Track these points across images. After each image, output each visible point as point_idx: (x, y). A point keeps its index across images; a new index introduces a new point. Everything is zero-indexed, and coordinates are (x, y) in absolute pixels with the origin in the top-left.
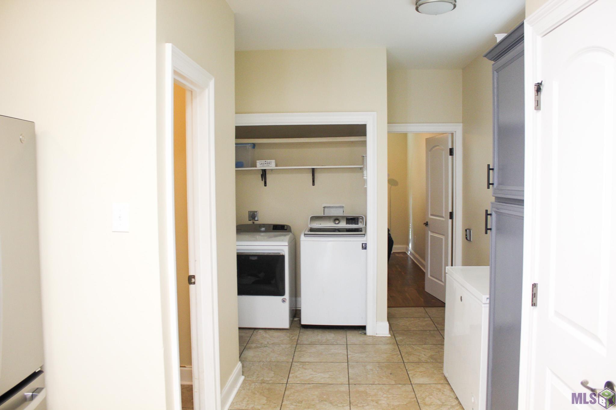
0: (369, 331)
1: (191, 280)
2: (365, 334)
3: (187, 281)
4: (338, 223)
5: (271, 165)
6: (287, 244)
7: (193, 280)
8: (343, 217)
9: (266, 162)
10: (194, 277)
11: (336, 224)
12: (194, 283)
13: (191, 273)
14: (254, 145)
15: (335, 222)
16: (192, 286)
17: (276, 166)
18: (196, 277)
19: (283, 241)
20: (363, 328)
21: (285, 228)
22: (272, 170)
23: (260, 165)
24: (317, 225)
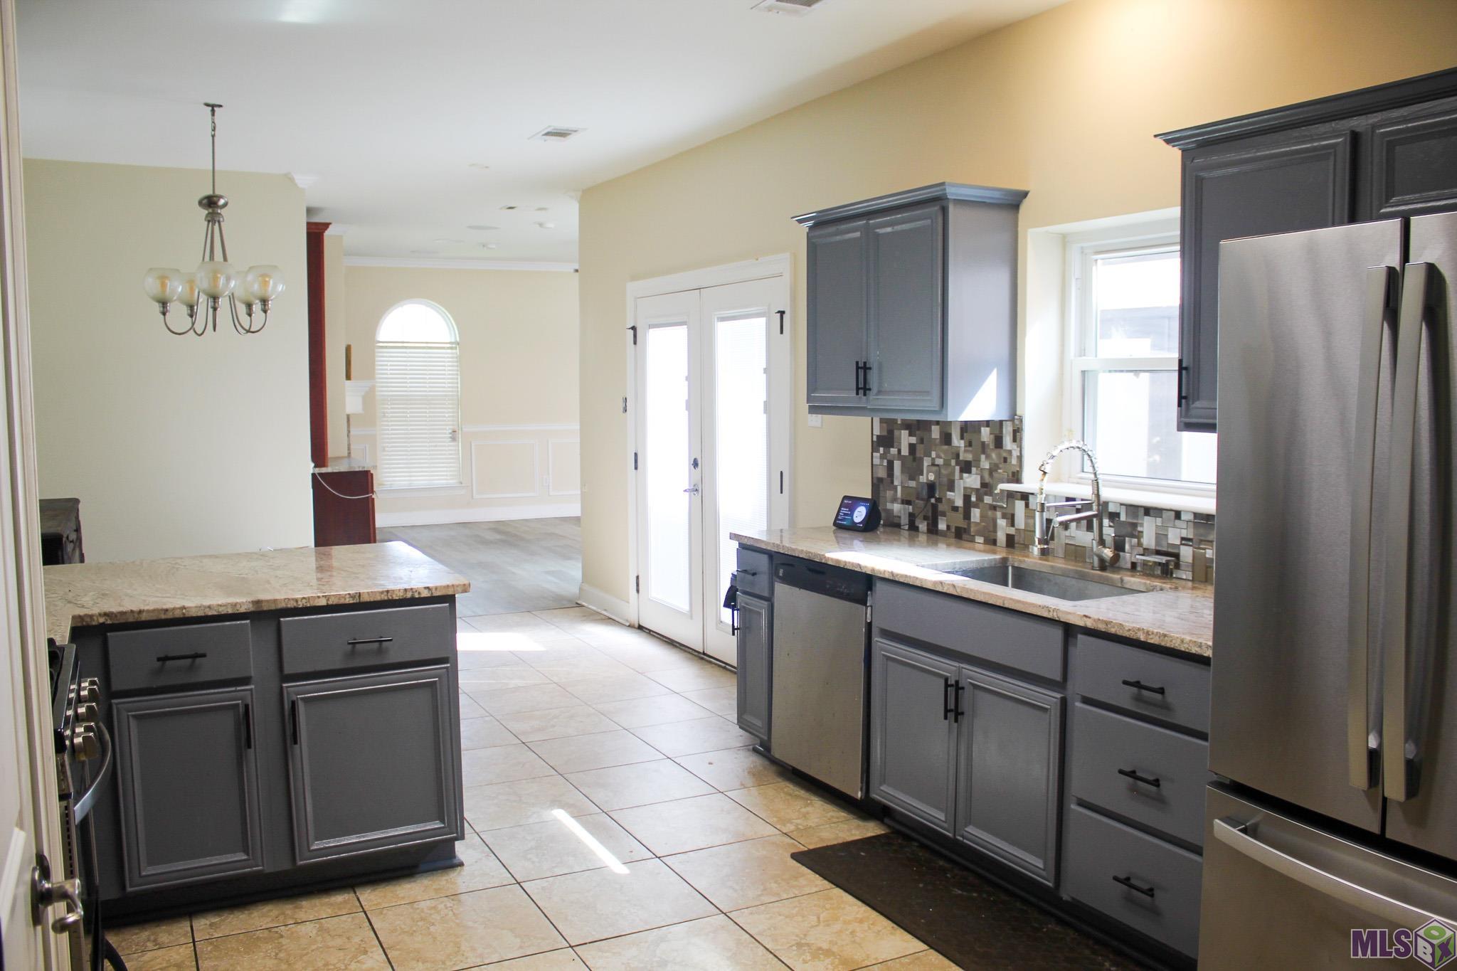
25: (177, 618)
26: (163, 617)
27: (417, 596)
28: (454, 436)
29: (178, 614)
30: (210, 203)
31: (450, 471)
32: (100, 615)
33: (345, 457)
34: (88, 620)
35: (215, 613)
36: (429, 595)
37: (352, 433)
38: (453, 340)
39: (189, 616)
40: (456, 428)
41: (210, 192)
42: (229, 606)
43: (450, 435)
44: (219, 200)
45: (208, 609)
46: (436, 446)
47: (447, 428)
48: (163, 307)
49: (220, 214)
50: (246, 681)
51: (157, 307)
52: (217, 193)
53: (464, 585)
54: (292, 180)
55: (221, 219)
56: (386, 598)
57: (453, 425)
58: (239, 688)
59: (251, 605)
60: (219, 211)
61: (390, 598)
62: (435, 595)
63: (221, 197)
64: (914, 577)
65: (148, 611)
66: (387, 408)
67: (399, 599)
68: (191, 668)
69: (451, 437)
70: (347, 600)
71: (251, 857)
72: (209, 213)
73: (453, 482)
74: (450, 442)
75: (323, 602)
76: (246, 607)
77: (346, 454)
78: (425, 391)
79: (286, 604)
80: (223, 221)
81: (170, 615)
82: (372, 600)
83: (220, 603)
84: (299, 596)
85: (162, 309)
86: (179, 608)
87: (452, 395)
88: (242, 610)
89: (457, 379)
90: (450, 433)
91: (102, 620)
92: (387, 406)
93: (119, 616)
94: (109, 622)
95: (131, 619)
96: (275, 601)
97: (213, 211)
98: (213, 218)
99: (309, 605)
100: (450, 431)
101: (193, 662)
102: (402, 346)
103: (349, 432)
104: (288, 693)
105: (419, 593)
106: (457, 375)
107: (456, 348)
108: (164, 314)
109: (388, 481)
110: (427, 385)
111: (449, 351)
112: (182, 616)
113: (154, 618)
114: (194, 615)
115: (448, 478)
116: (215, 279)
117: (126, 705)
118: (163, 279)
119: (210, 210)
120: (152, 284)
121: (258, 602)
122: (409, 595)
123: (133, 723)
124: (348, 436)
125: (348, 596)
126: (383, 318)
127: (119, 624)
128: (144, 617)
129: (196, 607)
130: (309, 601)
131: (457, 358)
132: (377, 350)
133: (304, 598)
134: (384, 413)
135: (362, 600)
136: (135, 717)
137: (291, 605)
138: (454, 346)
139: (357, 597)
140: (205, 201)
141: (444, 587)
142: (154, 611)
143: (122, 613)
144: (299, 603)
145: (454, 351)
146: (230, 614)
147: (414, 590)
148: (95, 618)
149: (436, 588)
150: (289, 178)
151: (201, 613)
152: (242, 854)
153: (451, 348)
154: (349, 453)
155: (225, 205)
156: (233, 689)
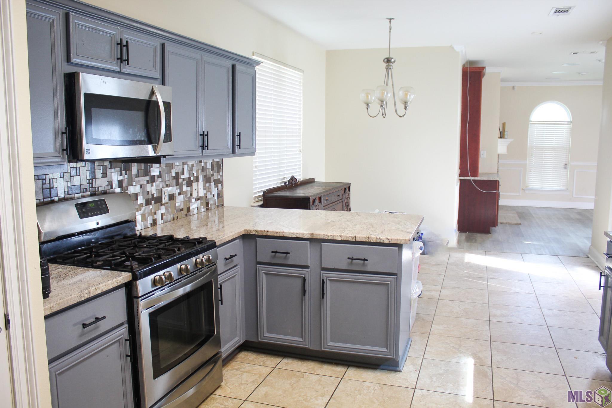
25: (281, 236)
26: (276, 235)
27: (382, 242)
28: (566, 165)
29: (281, 235)
30: (388, 60)
31: (562, 183)
32: (254, 231)
33: (496, 173)
34: (250, 232)
35: (295, 237)
36: (388, 242)
37: (500, 162)
38: (569, 121)
39: (285, 236)
40: (567, 163)
41: (388, 56)
42: (301, 234)
43: (564, 166)
44: (391, 60)
45: (292, 234)
46: (556, 171)
47: (563, 162)
48: (367, 106)
49: (391, 65)
50: (307, 267)
51: (365, 106)
52: (391, 56)
53: (406, 240)
54: (453, 48)
55: (392, 68)
56: (367, 241)
57: (566, 161)
58: (303, 270)
59: (309, 235)
60: (391, 64)
61: (370, 241)
62: (391, 242)
63: (392, 58)
65: (270, 232)
66: (533, 152)
67: (374, 242)
68: (285, 258)
69: (564, 167)
70: (350, 239)
71: (304, 341)
72: (387, 65)
73: (564, 188)
74: (564, 169)
75: (339, 238)
76: (307, 236)
77: (496, 172)
78: (553, 145)
79: (324, 237)
80: (393, 68)
81: (278, 235)
82: (361, 241)
83: (297, 232)
84: (329, 234)
85: (367, 107)
86: (282, 232)
87: (567, 147)
88: (306, 237)
89: (570, 139)
90: (564, 165)
91: (254, 233)
92: (533, 151)
93: (260, 232)
94: (257, 234)
95: (264, 234)
96: (319, 235)
97: (389, 64)
98: (388, 68)
99: (333, 239)
100: (564, 164)
101: (286, 255)
102: (544, 123)
103: (498, 162)
104: (323, 276)
105: (383, 241)
106: (570, 137)
107: (570, 124)
108: (367, 109)
109: (531, 185)
110: (554, 142)
111: (567, 126)
112: (282, 236)
113: (273, 235)
114: (287, 236)
115: (561, 186)
116: (383, 94)
117: (261, 268)
118: (367, 94)
119: (388, 64)
120: (362, 96)
121: (312, 234)
122: (378, 241)
123: (264, 276)
124: (498, 164)
125: (350, 237)
126: (534, 110)
127: (260, 235)
128: (269, 234)
129: (288, 233)
130: (333, 237)
131: (570, 129)
132: (529, 125)
133: (331, 235)
134: (532, 154)
135: (357, 240)
136: (265, 273)
137: (326, 238)
138: (569, 123)
139: (354, 238)
140: (386, 60)
141: (396, 239)
142: (272, 232)
143: (262, 231)
144: (329, 237)
145: (569, 126)
146: (301, 238)
147: (381, 239)
148: (252, 231)
149: (391, 240)
150: (452, 48)
151: (290, 236)
152: (301, 338)
153: (568, 124)
154: (498, 172)
155: (395, 61)
156: (301, 269)
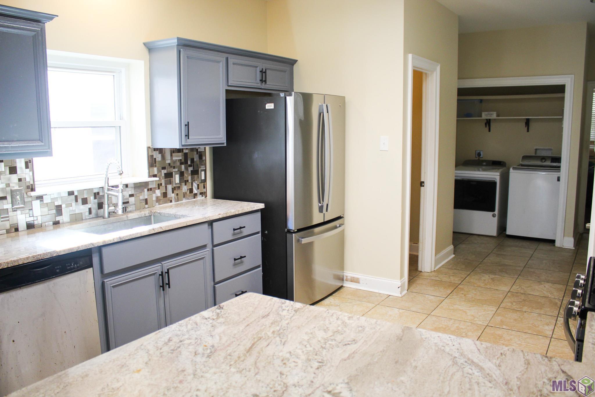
0: (558, 244)
1: (422, 184)
2: (554, 245)
3: (420, 185)
4: (544, 162)
5: (494, 116)
6: (498, 174)
7: (423, 184)
8: (548, 157)
9: (489, 114)
10: (423, 182)
11: (542, 162)
12: (423, 186)
13: (422, 180)
14: (481, 101)
15: (542, 161)
16: (422, 188)
17: (498, 116)
18: (425, 183)
19: (496, 172)
20: (553, 242)
21: (502, 163)
22: (495, 119)
23: (485, 116)
24: (526, 162)
64: (136, 233)
